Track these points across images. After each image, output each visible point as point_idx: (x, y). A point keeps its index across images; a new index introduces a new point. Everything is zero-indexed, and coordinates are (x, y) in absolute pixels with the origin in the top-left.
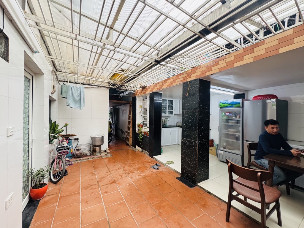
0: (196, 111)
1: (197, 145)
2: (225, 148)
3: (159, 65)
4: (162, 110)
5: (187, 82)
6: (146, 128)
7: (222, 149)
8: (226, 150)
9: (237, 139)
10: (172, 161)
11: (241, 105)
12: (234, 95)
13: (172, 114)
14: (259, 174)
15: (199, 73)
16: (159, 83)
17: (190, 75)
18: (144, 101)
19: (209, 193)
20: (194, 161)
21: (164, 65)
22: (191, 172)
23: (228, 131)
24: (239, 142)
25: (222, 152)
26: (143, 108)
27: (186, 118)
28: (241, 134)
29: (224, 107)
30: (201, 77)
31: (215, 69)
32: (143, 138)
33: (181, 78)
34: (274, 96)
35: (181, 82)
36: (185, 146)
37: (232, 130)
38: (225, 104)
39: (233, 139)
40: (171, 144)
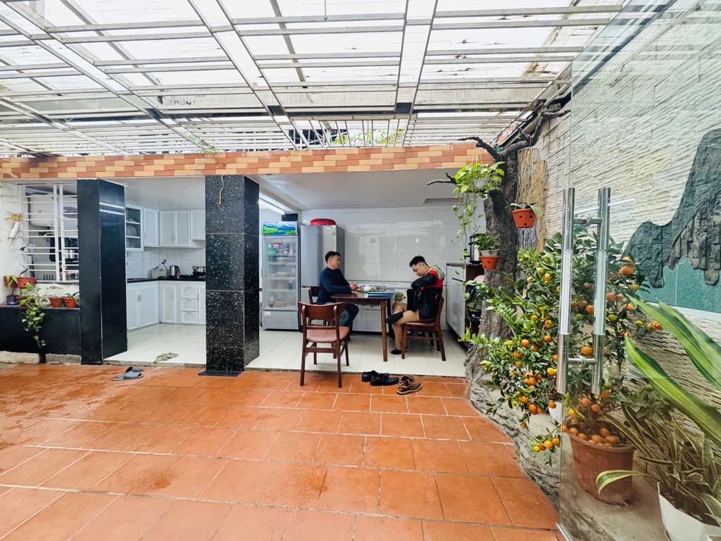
0: (238, 235)
1: (242, 298)
2: (271, 306)
3: (154, 121)
4: (126, 236)
5: (218, 177)
6: (54, 288)
7: (268, 308)
8: (274, 308)
9: (291, 287)
10: (170, 354)
11: (296, 231)
12: (284, 214)
13: (140, 247)
14: (335, 307)
15: (245, 166)
16: (120, 158)
17: (224, 165)
18: (29, 199)
19: (267, 370)
20: (237, 329)
21: (168, 127)
22: (231, 352)
23: (277, 276)
24: (293, 291)
25: (269, 313)
26: (27, 224)
27: (216, 248)
28: (296, 279)
29: (270, 234)
30: (248, 174)
31: (274, 168)
32: (44, 317)
33: (199, 164)
34: (332, 222)
35: (199, 173)
36: (214, 307)
37: (283, 273)
38: (272, 229)
39: (285, 288)
40: (142, 326)
